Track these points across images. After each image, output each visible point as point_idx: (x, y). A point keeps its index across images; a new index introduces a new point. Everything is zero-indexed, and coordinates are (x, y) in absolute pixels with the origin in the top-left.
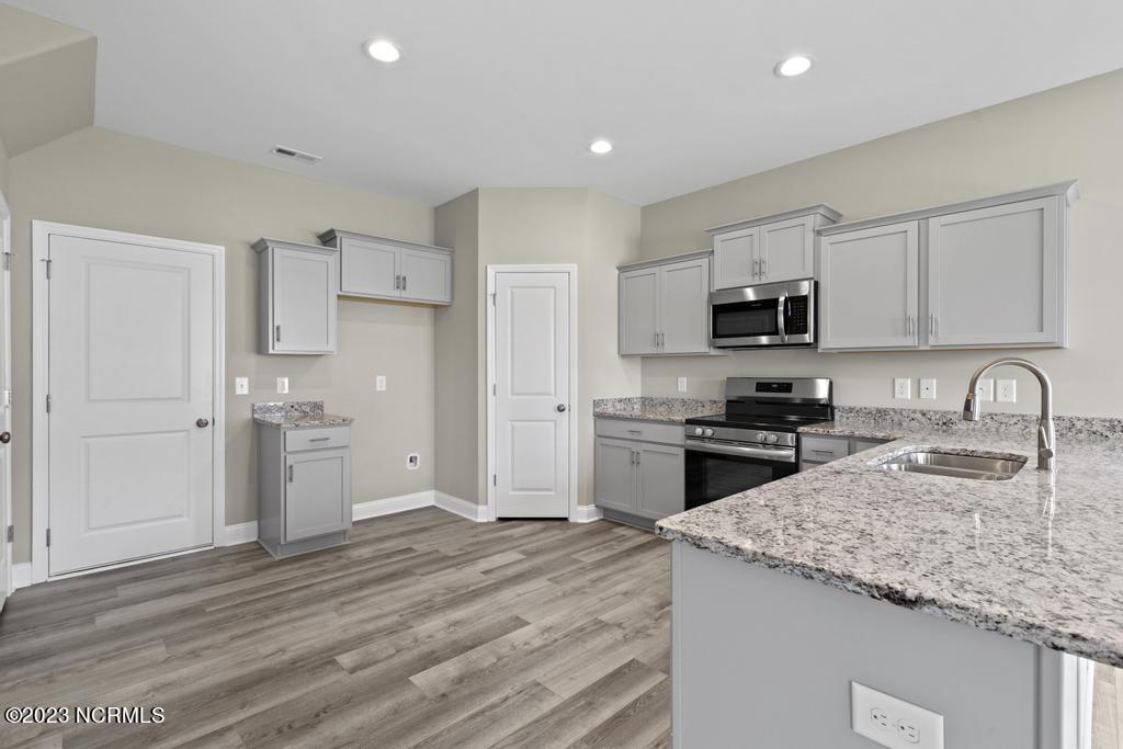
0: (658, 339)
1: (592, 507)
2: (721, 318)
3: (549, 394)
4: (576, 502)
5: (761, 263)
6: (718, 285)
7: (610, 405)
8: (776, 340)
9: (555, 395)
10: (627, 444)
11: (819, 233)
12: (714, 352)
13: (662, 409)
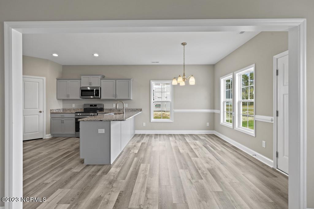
0: (68, 96)
1: (50, 134)
2: (83, 92)
3: (37, 108)
4: (45, 133)
5: (91, 83)
6: (82, 86)
7: (55, 110)
8: (94, 97)
9: (39, 109)
10: (60, 119)
11: (101, 79)
12: (81, 99)
13: (68, 111)
